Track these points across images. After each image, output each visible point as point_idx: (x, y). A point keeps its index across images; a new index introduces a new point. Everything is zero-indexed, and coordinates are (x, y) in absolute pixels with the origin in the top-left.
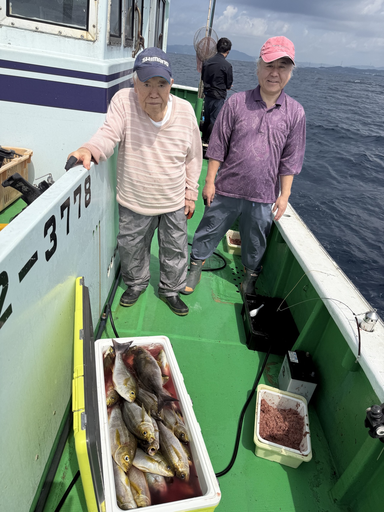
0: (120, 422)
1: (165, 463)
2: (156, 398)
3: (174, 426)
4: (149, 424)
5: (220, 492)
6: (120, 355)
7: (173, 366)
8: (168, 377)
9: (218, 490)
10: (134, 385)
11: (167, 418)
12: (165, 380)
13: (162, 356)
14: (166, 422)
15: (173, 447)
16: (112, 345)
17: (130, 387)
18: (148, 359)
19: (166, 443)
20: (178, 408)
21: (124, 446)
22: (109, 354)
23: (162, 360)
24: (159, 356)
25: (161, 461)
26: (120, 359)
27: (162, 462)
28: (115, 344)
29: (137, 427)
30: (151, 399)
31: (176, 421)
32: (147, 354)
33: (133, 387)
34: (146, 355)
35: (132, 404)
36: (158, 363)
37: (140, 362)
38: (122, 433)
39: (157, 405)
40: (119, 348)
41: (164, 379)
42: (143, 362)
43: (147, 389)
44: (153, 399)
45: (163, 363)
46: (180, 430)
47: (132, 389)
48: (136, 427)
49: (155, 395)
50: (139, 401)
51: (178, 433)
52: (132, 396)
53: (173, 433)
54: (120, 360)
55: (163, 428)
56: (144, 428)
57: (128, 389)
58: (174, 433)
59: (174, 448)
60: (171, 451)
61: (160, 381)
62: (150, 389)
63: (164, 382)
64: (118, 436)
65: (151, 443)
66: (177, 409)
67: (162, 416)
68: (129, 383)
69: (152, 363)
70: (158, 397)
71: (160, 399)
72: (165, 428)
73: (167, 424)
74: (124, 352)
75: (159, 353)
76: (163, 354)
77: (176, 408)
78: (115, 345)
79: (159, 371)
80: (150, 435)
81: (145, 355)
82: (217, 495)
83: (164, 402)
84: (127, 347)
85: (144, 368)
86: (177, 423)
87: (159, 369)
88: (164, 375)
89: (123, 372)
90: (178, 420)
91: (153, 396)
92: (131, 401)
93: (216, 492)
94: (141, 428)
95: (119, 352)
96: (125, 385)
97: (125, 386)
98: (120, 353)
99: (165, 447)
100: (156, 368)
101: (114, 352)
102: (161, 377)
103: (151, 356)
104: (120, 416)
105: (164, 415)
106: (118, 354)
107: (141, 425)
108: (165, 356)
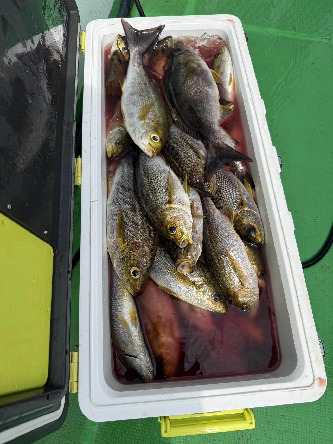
0: (127, 196)
1: (210, 290)
2: (204, 149)
3: (235, 211)
4: (182, 210)
5: (324, 377)
6: (137, 56)
7: (246, 82)
8: (233, 106)
9: (321, 372)
10: (161, 121)
11: (223, 191)
12: (225, 112)
13: (222, 61)
14: (221, 201)
15: (229, 256)
16: (123, 34)
17: (152, 124)
18: (194, 65)
19: (215, 245)
20: (246, 172)
21: (130, 248)
22: (115, 52)
23: (222, 68)
24: (218, 60)
25: (202, 284)
26: (139, 63)
27: (205, 286)
28: (127, 31)
29: (158, 212)
30: (191, 152)
31: (239, 201)
32: (192, 55)
33: (158, 124)
34: (190, 57)
35: (154, 159)
36: (213, 74)
37: (177, 70)
38: (129, 220)
39: (204, 166)
40: (135, 41)
41: (224, 109)
42: (183, 71)
43: (187, 128)
44: (197, 152)
45: (224, 74)
46: (248, 221)
47: (156, 130)
48: (156, 212)
49: (202, 142)
50: (169, 155)
51: (242, 225)
52: (153, 144)
53: (232, 226)
54: (136, 65)
55: (212, 212)
56: (171, 218)
57: (148, 127)
58: (234, 227)
59: (232, 260)
60: (225, 264)
61: (214, 113)
62: (193, 130)
63: (223, 116)
64: (121, 225)
65: (184, 248)
66: (244, 173)
67: (213, 188)
68: (151, 115)
69: (200, 74)
70: (207, 147)
71: (211, 153)
72: (216, 213)
73: (222, 204)
74: (147, 51)
75: (218, 54)
76: (226, 55)
77: (242, 172)
78: (128, 34)
79: (215, 92)
80: (182, 233)
81: (188, 56)
82: (317, 382)
83: (219, 161)
84: (153, 38)
85: (184, 84)
86: (241, 204)
87: (214, 87)
88: (223, 101)
89: (142, 90)
90: (245, 198)
91: (198, 144)
92: (150, 154)
93: (317, 377)
94: (165, 216)
95: (136, 49)
96: (141, 120)
97: (143, 122)
98: (139, 51)
99: (214, 253)
100: (209, 84)
101: (127, 48)
102: (218, 104)
103: (200, 58)
104: (131, 182)
105: (217, 185)
106: (134, 52)
107: (165, 210)
108: (230, 62)
